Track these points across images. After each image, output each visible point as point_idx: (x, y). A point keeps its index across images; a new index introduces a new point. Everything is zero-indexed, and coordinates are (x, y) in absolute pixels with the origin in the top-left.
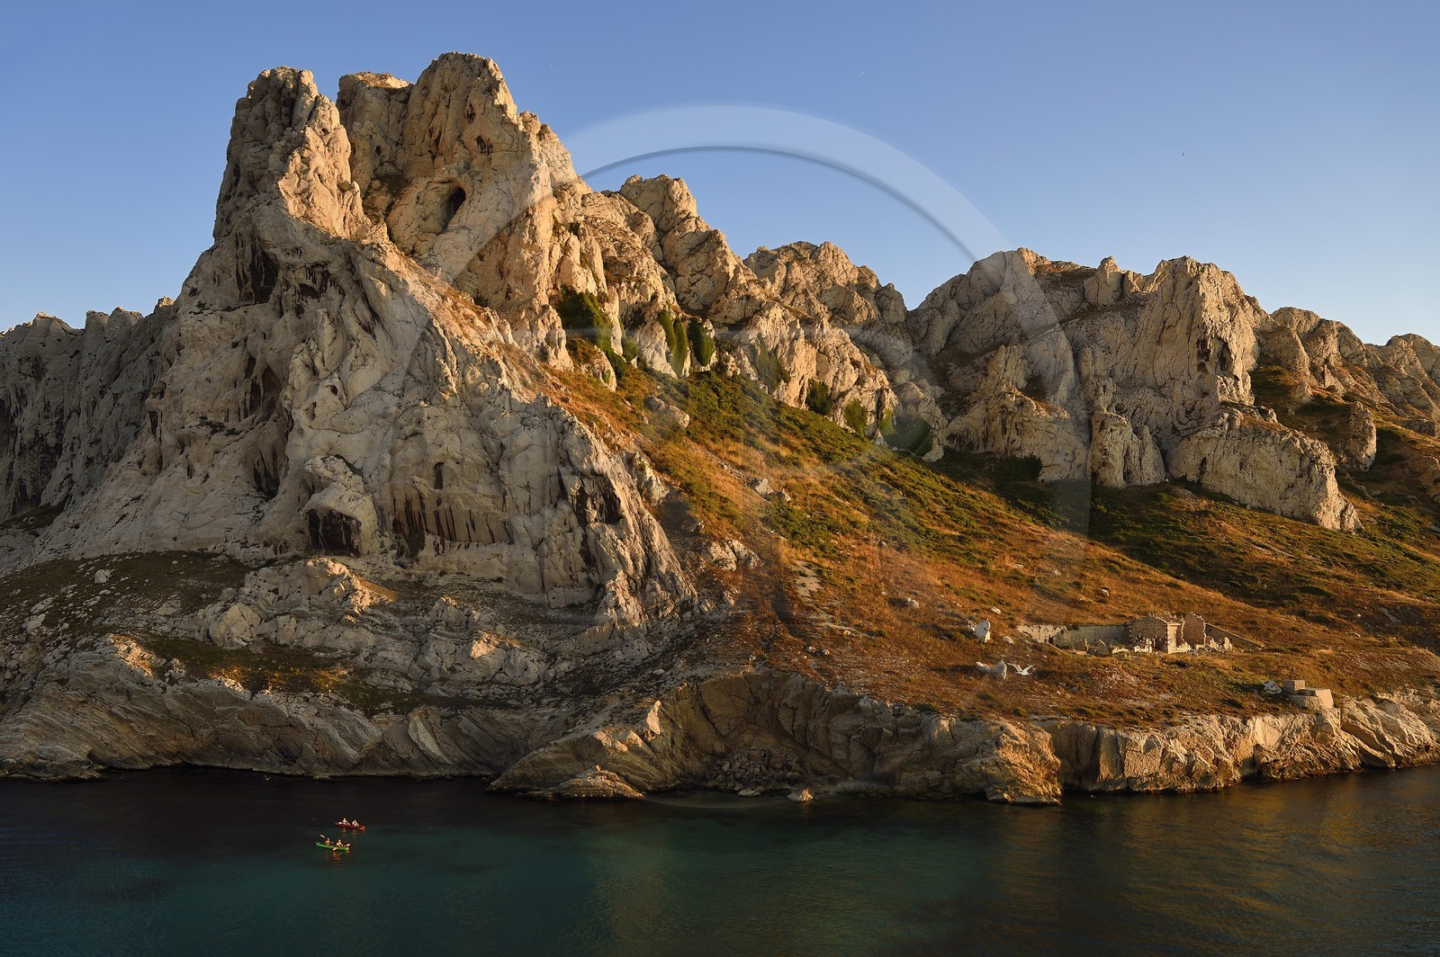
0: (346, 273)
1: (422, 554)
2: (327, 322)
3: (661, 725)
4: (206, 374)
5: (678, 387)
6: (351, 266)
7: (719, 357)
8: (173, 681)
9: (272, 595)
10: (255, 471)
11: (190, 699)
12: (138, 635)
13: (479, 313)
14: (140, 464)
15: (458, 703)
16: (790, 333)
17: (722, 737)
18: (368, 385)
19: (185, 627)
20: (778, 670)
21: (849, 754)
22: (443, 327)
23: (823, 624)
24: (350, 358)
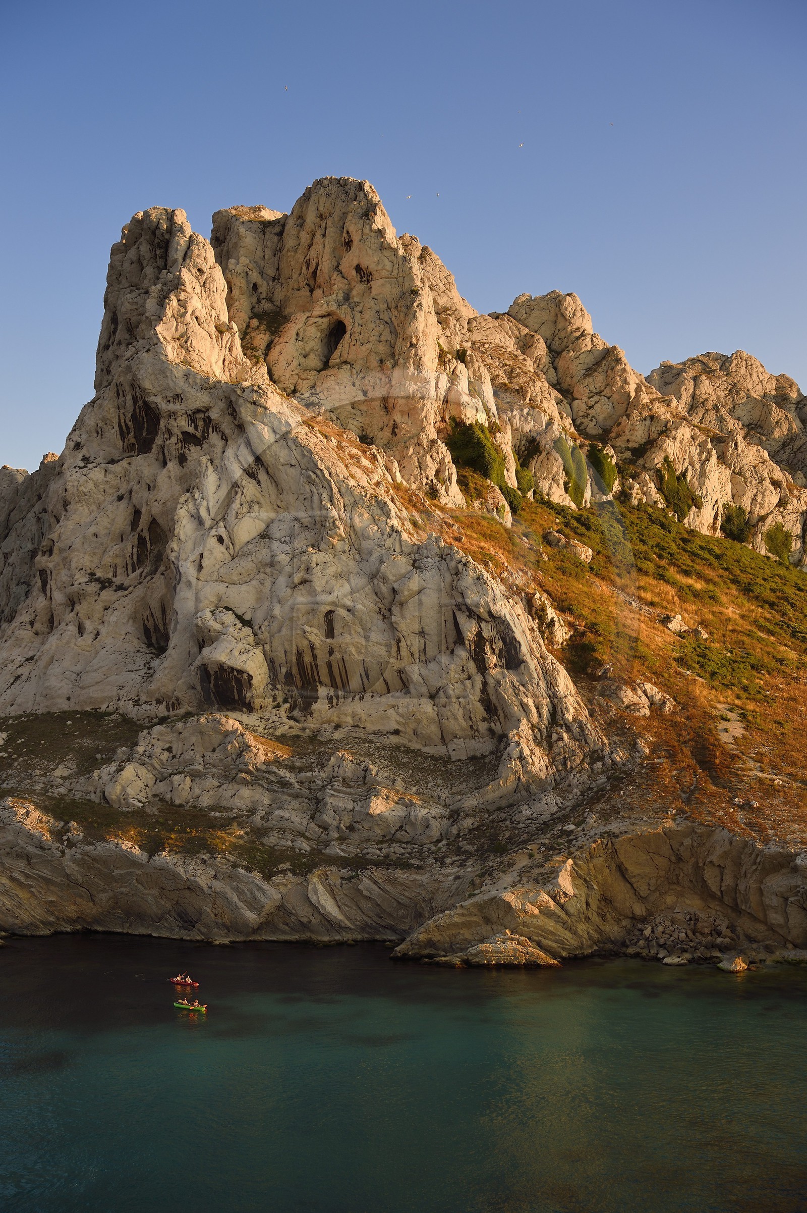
0: (228, 418)
1: (315, 707)
2: (211, 469)
3: (575, 885)
4: (93, 529)
5: (578, 519)
6: (232, 410)
7: (622, 484)
8: (71, 844)
9: (166, 754)
10: (145, 627)
11: (88, 863)
12: (35, 798)
13: (364, 452)
14: (32, 623)
15: (359, 863)
16: (700, 454)
17: (642, 899)
18: (254, 533)
19: (82, 789)
20: (701, 824)
21: (787, 919)
22: (328, 469)
23: (751, 773)
24: (236, 506)
